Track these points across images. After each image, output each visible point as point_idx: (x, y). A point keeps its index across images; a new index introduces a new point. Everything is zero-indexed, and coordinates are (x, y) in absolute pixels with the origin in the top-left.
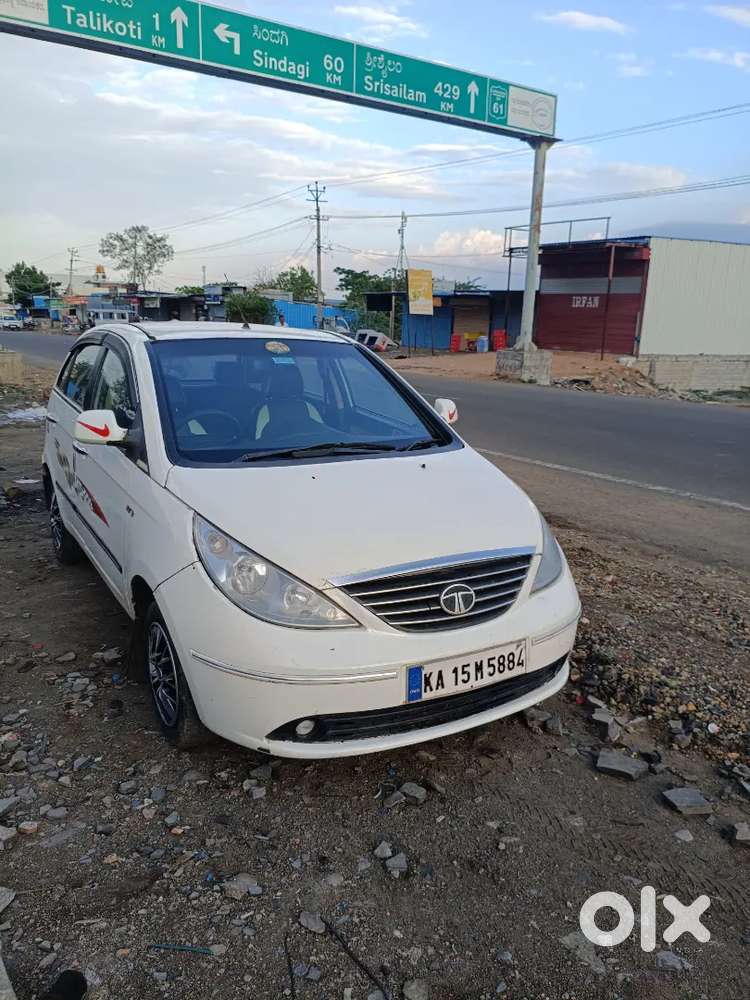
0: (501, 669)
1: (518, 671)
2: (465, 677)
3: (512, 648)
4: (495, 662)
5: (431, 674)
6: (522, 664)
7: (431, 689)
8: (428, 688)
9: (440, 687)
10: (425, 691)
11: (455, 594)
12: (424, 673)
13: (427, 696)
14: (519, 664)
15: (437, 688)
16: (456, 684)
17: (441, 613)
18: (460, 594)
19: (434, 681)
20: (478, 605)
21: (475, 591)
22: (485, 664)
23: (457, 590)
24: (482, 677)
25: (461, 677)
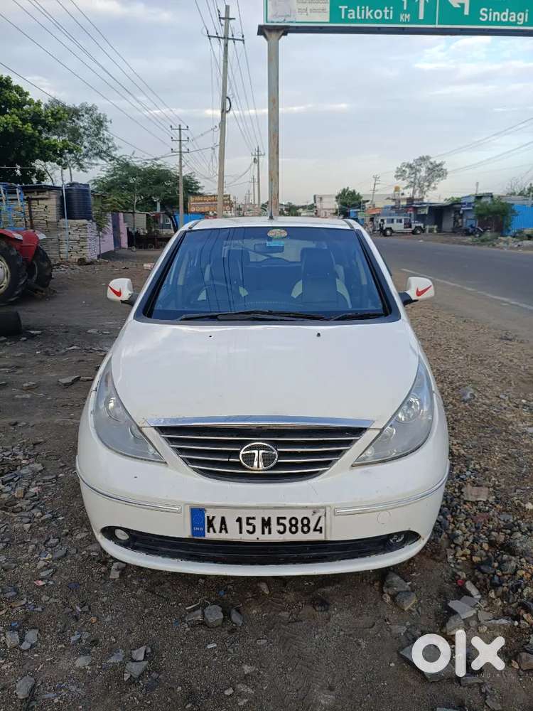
0: (294, 529)
1: (313, 536)
2: (250, 528)
3: (308, 514)
4: (286, 522)
5: (213, 518)
6: (320, 530)
7: (214, 531)
8: (211, 529)
9: (223, 531)
10: (209, 531)
11: (256, 452)
12: (206, 515)
13: (210, 536)
14: (315, 530)
15: (221, 532)
16: (241, 532)
17: (239, 465)
18: (261, 452)
19: (217, 524)
20: (279, 466)
21: (279, 453)
22: (274, 522)
23: (258, 448)
24: (270, 533)
25: (245, 527)
